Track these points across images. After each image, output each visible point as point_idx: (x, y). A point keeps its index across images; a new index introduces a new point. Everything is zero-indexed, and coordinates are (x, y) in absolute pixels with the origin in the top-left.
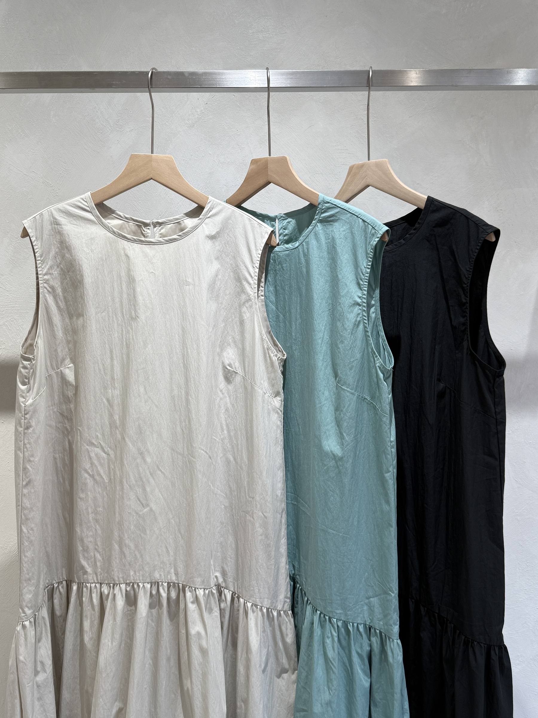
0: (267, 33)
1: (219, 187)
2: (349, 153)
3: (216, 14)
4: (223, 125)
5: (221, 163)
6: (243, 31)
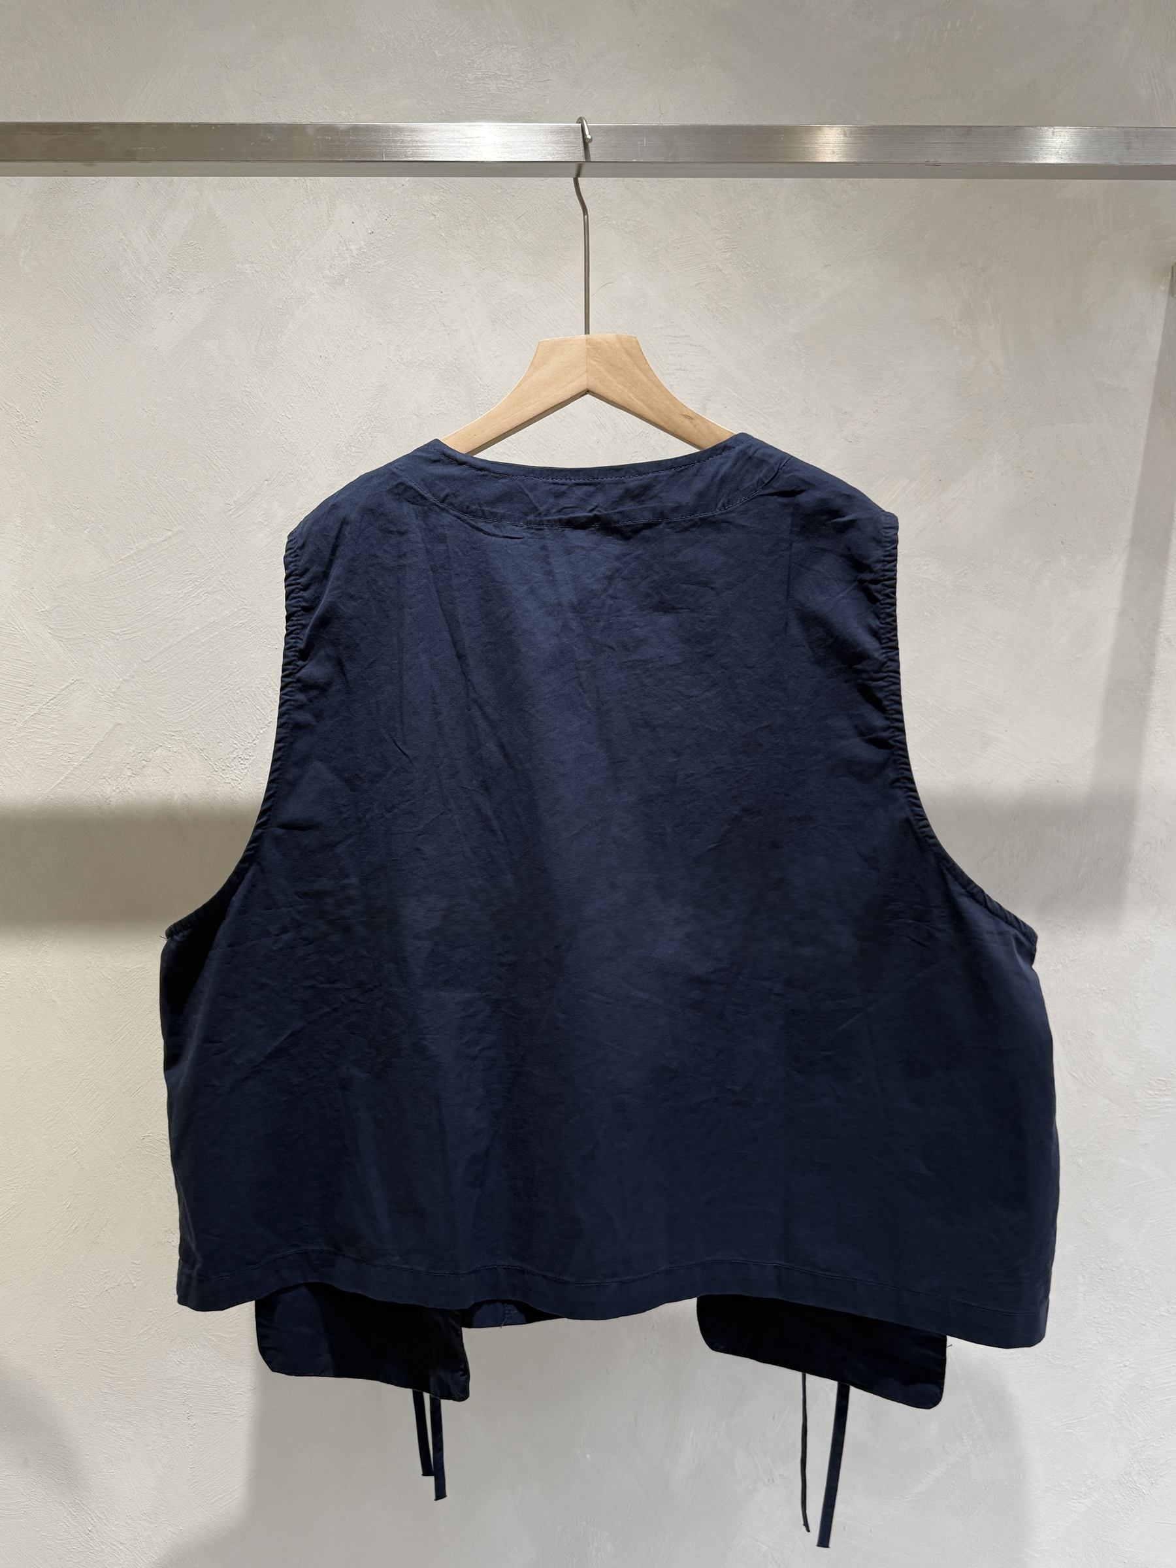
0: (506, 80)
1: (401, 417)
2: (691, 345)
3: (392, 37)
4: (408, 280)
5: (404, 364)
6: (453, 75)
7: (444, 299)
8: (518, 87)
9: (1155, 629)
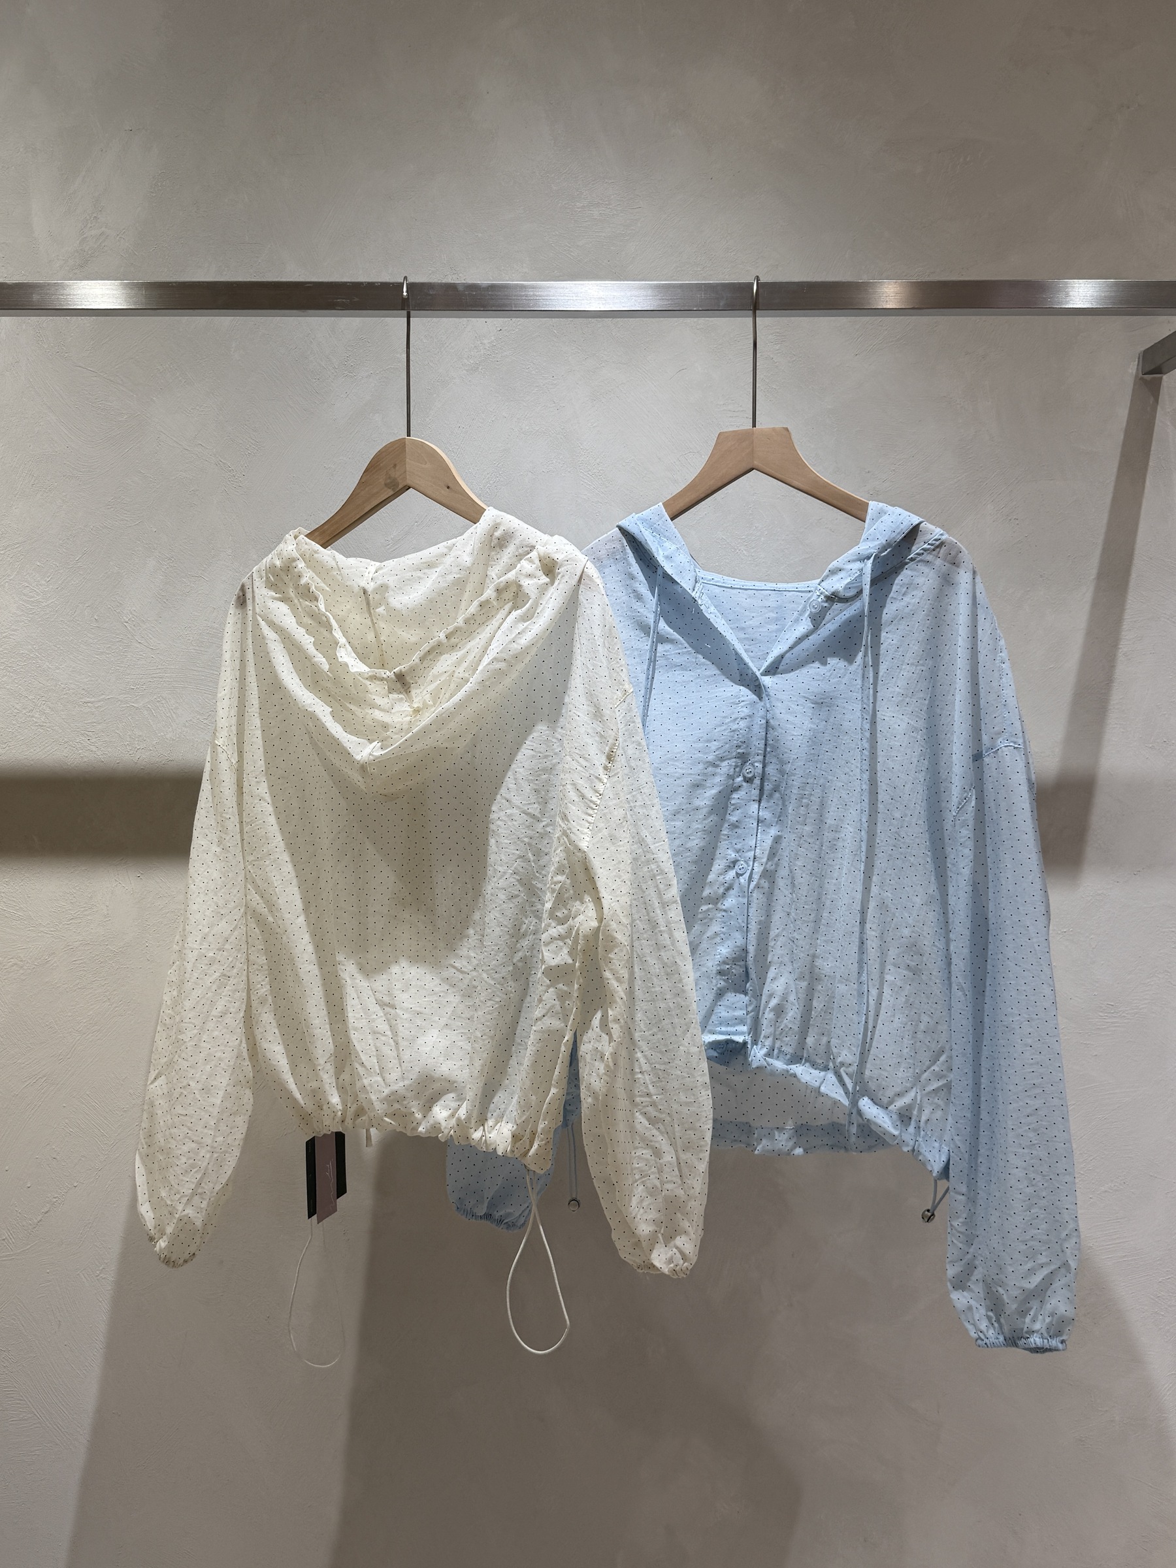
7: (555, 382)
8: (615, 213)
9: (1115, 645)
